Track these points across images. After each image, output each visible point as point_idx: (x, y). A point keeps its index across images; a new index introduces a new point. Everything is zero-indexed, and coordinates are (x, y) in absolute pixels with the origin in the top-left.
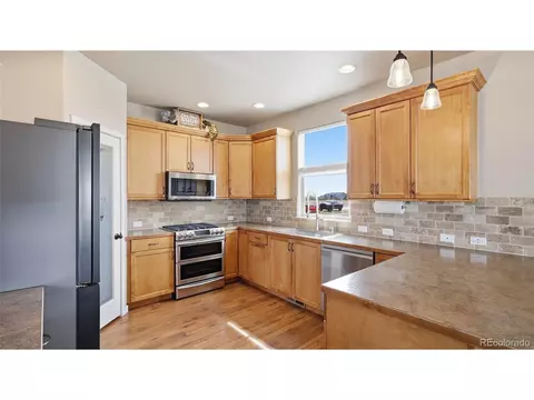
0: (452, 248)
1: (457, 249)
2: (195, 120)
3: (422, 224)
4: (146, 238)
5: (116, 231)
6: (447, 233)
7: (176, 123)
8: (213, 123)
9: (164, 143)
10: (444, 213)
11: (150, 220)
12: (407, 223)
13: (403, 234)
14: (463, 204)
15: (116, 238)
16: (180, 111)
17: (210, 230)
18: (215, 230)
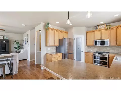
2: (104, 26)
9: (94, 34)
11: (94, 50)
15: (82, 51)
16: (99, 25)
17: (103, 54)
18: (104, 54)
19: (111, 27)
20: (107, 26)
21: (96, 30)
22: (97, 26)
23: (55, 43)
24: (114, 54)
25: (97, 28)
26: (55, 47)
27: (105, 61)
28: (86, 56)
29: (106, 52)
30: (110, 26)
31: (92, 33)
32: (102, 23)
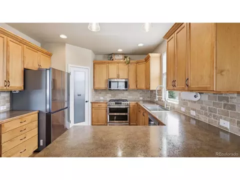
0: (227, 132)
1: (231, 134)
2: (121, 57)
3: (210, 110)
4: (97, 103)
5: (86, 100)
6: (225, 119)
7: (113, 60)
8: (129, 56)
9: (108, 68)
10: (223, 103)
11: (106, 97)
12: (202, 108)
13: (200, 116)
14: (236, 95)
15: (86, 102)
16: (115, 54)
17: (122, 102)
18: (124, 103)
19: (131, 61)
20: (125, 57)
21: (110, 61)
22: (111, 54)
23: (7, 82)
24: (135, 101)
25: (111, 57)
26: (7, 95)
27: (124, 114)
28: (93, 110)
29: (123, 99)
30: (129, 58)
31: (104, 66)
32: (120, 50)
